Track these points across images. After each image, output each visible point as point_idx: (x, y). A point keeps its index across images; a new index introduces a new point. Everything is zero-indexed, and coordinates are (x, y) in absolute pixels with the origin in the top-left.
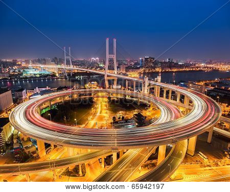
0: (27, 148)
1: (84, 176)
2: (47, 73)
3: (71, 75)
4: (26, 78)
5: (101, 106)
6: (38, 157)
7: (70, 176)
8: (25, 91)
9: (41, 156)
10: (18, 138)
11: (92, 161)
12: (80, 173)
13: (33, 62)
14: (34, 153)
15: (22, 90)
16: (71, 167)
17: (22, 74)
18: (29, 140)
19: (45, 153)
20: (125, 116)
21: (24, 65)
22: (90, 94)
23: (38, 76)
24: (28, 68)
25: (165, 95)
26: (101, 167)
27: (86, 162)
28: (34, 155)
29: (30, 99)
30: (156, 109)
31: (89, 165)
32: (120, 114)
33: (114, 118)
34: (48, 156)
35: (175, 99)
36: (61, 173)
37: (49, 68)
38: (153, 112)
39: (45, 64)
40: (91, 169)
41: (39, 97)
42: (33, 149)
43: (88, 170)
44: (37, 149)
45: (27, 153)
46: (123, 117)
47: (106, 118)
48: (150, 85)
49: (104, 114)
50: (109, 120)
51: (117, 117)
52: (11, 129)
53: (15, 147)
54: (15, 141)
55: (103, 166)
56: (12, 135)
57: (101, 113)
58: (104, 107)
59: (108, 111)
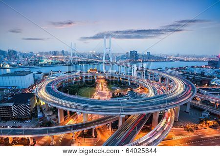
0: (49, 116)
1: (96, 137)
2: (57, 62)
3: (76, 63)
4: (42, 65)
5: (102, 86)
6: (57, 124)
7: (85, 137)
8: (42, 74)
9: (60, 122)
10: (41, 108)
11: (100, 126)
12: (94, 134)
14: (54, 120)
15: (40, 73)
16: (85, 130)
17: (38, 62)
18: (49, 110)
19: (63, 120)
20: (121, 93)
21: (38, 55)
23: (50, 63)
24: (42, 58)
25: (149, 77)
27: (96, 127)
28: (56, 121)
30: (143, 88)
31: (99, 129)
32: (117, 91)
33: (113, 94)
34: (66, 122)
35: (158, 80)
36: (78, 135)
37: (58, 58)
38: (141, 90)
39: (55, 55)
40: (101, 132)
42: (54, 117)
43: (98, 133)
44: (57, 117)
45: (49, 120)
46: (120, 94)
47: (107, 94)
48: (138, 70)
49: (104, 91)
50: (109, 96)
51: (116, 93)
52: (35, 101)
53: (39, 115)
54: (39, 110)
55: (110, 129)
56: (36, 106)
57: (102, 90)
58: (104, 86)
59: (107, 89)
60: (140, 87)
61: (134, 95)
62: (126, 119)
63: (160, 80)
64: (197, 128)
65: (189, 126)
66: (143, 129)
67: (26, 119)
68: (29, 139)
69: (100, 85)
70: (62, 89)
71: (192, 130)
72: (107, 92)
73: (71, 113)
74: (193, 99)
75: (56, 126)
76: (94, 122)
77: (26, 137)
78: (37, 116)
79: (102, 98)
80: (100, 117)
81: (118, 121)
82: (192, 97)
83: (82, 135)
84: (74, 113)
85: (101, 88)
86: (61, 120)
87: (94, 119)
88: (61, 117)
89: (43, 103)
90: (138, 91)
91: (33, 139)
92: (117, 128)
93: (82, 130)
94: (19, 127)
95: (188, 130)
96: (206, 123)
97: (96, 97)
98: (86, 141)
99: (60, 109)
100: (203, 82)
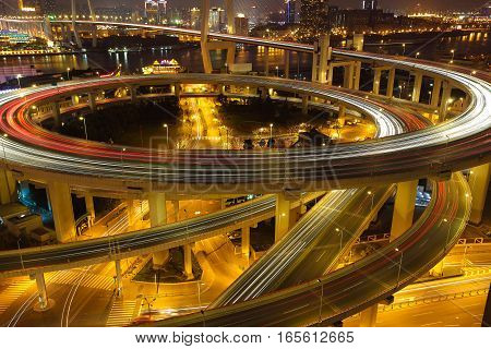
0: (15, 220)
1: (198, 277)
3: (94, 45)
5: (203, 120)
6: (54, 241)
12: (188, 269)
14: (39, 232)
19: (74, 231)
25: (377, 83)
26: (240, 256)
30: (354, 123)
31: (205, 253)
32: (262, 133)
33: (248, 143)
40: (213, 262)
42: (38, 221)
43: (205, 266)
44: (50, 224)
45: (18, 233)
46: (271, 142)
48: (333, 58)
49: (213, 137)
51: (256, 141)
55: (246, 251)
57: (205, 132)
58: (209, 120)
59: (224, 128)
60: (341, 121)
63: (415, 95)
69: (195, 117)
85: (199, 128)
88: (65, 220)
90: (335, 135)
98: (164, 289)
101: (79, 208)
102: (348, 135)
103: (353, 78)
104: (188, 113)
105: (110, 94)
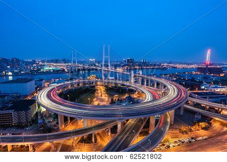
0: (49, 122)
1: (96, 142)
2: (59, 69)
3: (76, 70)
4: (43, 72)
5: (101, 92)
6: (58, 130)
7: (85, 143)
8: (44, 81)
9: (60, 128)
10: (41, 115)
11: (100, 131)
12: (93, 140)
13: (48, 61)
14: (55, 126)
15: (42, 80)
16: (85, 135)
17: (40, 69)
18: (50, 116)
19: (64, 126)
20: (120, 99)
21: (40, 63)
22: (93, 83)
23: (52, 71)
24: (44, 66)
25: (146, 83)
26: (108, 135)
27: (96, 132)
28: (56, 128)
29: (48, 86)
30: (140, 93)
31: (98, 134)
32: (116, 97)
33: (112, 99)
34: (66, 128)
35: (153, 86)
36: (78, 141)
37: (59, 66)
39: (56, 62)
40: (101, 137)
41: (56, 85)
42: (55, 123)
43: (98, 138)
44: (58, 123)
45: (49, 126)
46: (118, 99)
47: (106, 100)
48: (135, 76)
49: (103, 97)
50: (108, 101)
51: (114, 99)
52: (36, 108)
53: (39, 122)
54: (39, 117)
55: (110, 134)
56: (37, 113)
57: (101, 96)
58: (103, 92)
59: (106, 95)
60: (137, 93)
61: (131, 100)
62: (124, 124)
63: (156, 86)
64: (191, 130)
65: (184, 128)
66: (141, 133)
67: (27, 126)
68: (28, 147)
69: (99, 91)
70: (62, 95)
71: (186, 133)
72: (105, 97)
73: (72, 119)
74: (186, 103)
75: (56, 132)
76: (94, 127)
77: (25, 144)
78: (37, 123)
79: (102, 104)
80: (100, 122)
81: (117, 125)
82: (185, 101)
83: (83, 141)
84: (74, 118)
85: (100, 94)
86: (61, 126)
87: (93, 124)
88: (61, 123)
89: (43, 110)
90: (135, 97)
91: (33, 146)
92: (117, 133)
93: (82, 135)
94: (19, 134)
95: (183, 133)
96: (199, 125)
97: (96, 103)
98: (86, 146)
99: (61, 115)
100: (194, 87)
101: (66, 119)
102: (139, 97)
103: (140, 81)
104: (98, 90)
105: (78, 84)
